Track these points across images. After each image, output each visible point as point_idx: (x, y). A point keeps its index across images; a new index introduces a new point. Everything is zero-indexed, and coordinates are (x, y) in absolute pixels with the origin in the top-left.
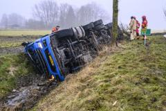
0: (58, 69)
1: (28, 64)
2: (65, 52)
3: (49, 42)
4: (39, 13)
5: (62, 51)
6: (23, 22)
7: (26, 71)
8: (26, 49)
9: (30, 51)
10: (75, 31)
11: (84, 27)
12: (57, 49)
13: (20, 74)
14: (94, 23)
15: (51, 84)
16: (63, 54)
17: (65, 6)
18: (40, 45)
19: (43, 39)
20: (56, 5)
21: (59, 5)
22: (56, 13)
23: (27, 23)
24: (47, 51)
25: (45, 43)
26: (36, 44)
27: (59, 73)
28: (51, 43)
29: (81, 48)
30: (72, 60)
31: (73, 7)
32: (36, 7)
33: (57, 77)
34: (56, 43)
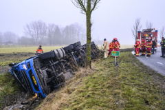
0: (41, 88)
1: (14, 83)
2: (47, 72)
3: (32, 64)
4: (30, 31)
5: (45, 71)
6: (16, 39)
7: (11, 90)
8: (12, 70)
9: (16, 71)
10: (56, 52)
11: (65, 49)
12: (40, 70)
13: (5, 94)
14: (74, 45)
15: (34, 102)
16: (46, 74)
17: (53, 25)
18: (25, 67)
19: (28, 61)
20: (45, 25)
21: (47, 25)
22: (45, 32)
23: (19, 40)
24: (30, 72)
25: (29, 65)
26: (21, 66)
27: (41, 92)
28: (34, 65)
29: (62, 67)
30: (54, 79)
31: (59, 27)
32: (28, 26)
33: (40, 95)
34: (39, 65)
